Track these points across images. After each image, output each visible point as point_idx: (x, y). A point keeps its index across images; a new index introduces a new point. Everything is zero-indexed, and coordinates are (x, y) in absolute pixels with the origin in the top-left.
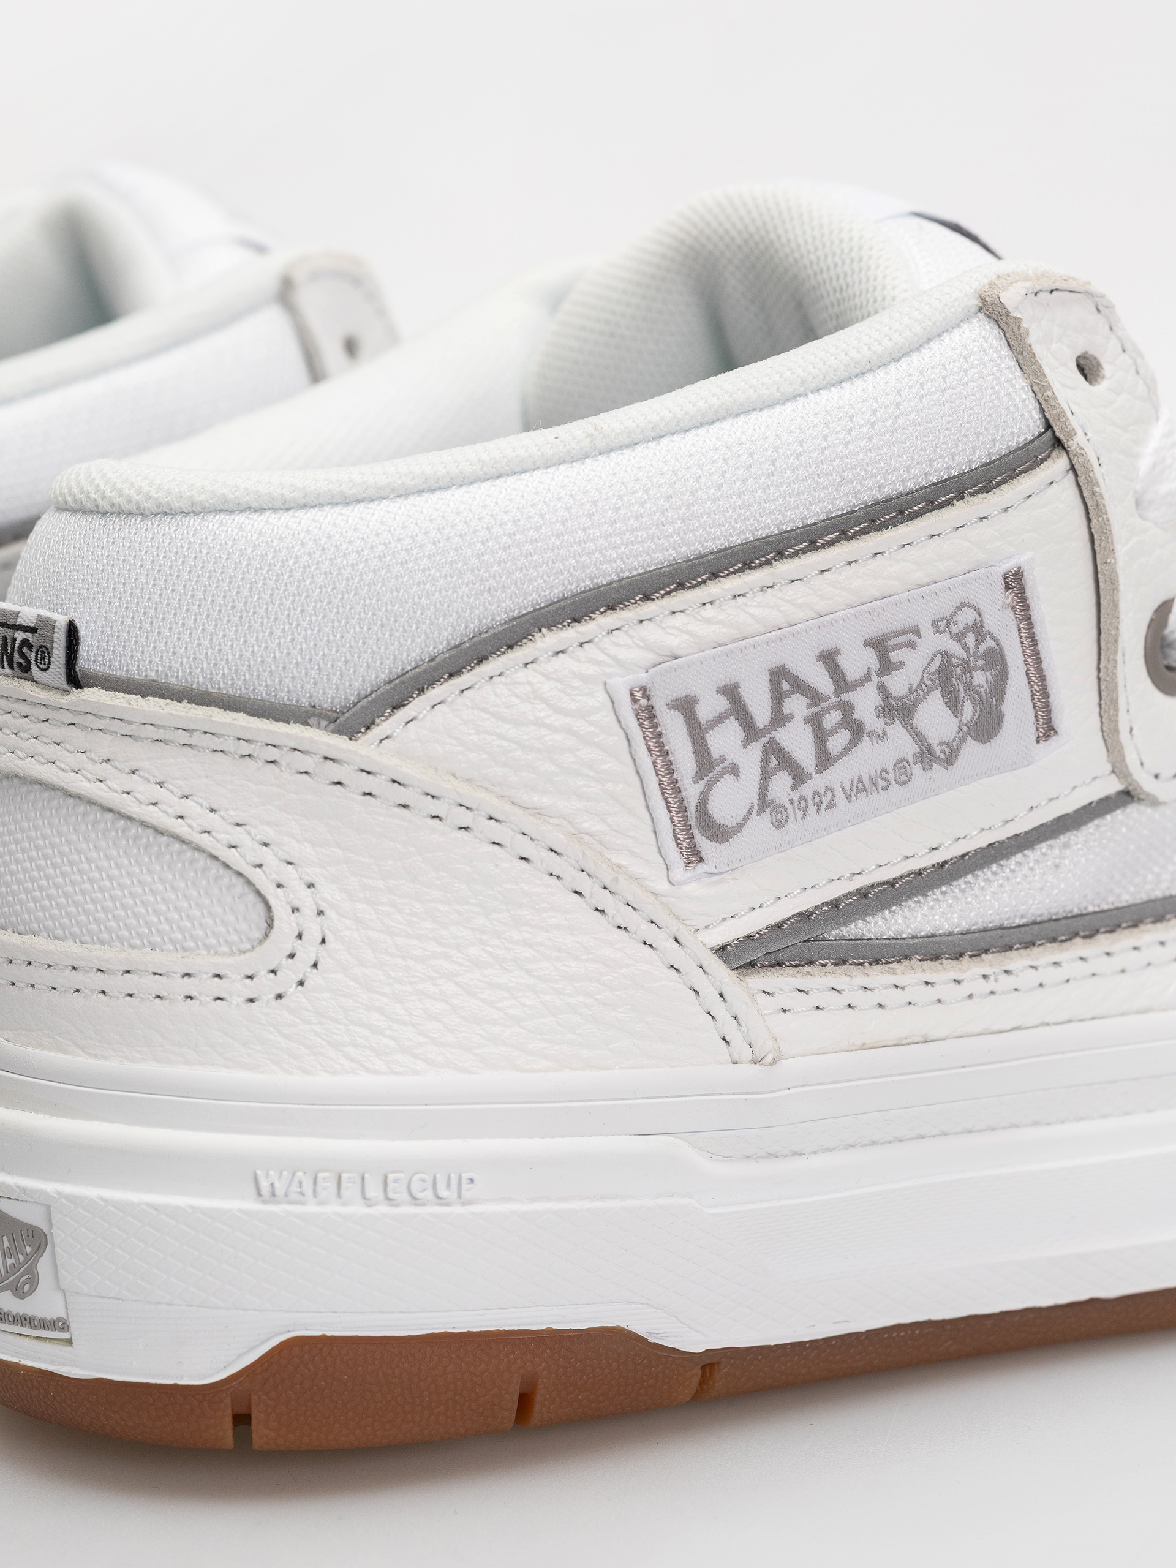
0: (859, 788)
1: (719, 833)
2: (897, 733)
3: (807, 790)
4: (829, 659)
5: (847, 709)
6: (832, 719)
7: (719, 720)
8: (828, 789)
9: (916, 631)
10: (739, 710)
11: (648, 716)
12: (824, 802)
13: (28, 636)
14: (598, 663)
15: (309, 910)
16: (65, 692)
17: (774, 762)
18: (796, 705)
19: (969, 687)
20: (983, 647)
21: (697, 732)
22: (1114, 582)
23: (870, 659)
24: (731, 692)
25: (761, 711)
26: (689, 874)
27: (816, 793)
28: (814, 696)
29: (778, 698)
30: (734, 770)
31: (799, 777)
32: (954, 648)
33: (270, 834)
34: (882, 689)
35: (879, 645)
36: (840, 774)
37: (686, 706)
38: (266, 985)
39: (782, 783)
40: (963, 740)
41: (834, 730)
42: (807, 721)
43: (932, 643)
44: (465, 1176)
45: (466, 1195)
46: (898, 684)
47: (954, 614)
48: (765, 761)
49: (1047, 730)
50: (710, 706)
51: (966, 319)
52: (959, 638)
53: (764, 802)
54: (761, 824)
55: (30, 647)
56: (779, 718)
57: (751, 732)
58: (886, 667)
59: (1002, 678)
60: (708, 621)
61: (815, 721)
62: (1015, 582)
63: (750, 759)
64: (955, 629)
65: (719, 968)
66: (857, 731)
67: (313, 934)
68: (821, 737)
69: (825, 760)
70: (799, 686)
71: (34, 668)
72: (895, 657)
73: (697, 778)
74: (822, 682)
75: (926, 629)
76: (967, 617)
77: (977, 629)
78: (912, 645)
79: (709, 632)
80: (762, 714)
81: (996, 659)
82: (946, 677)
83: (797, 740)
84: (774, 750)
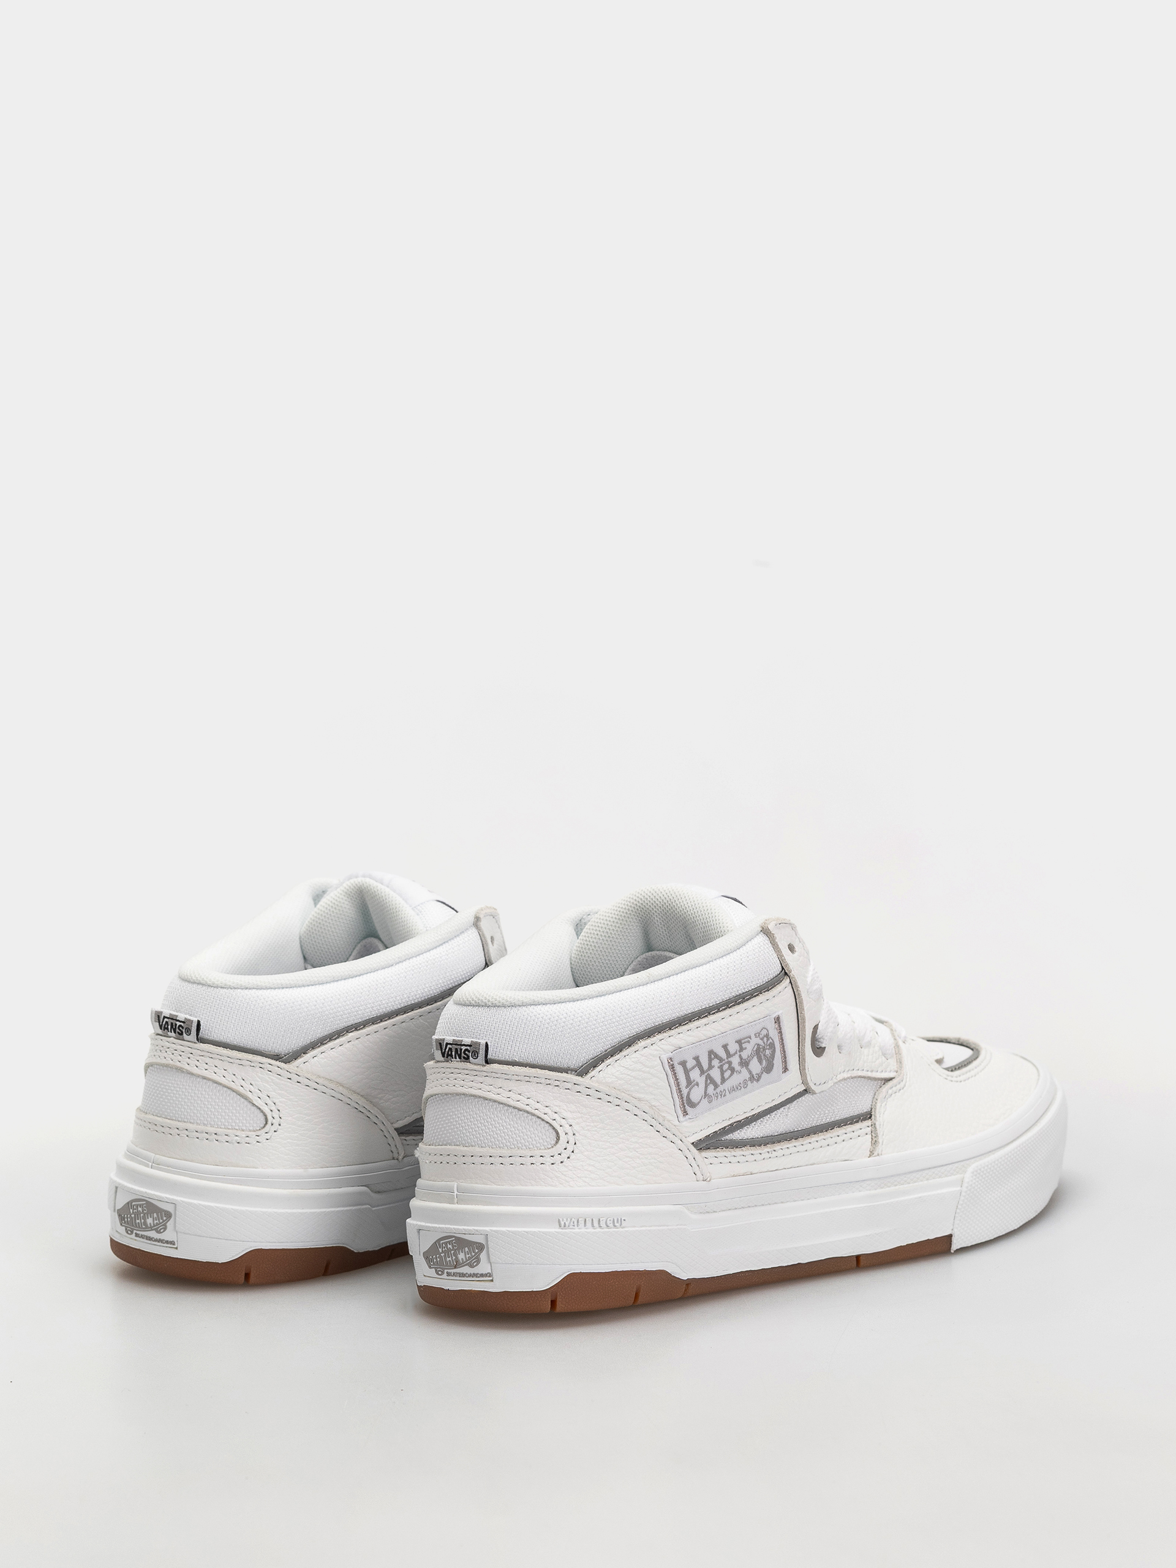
0: (733, 1089)
1: (693, 1105)
2: (744, 1070)
3: (718, 1090)
4: (725, 1047)
5: (730, 1063)
6: (726, 1067)
7: (693, 1068)
8: (724, 1090)
9: (750, 1037)
10: (699, 1064)
11: (672, 1067)
12: (723, 1094)
13: (468, 1048)
14: (657, 1050)
15: (571, 1134)
16: (483, 1065)
17: (709, 1081)
18: (716, 1063)
19: (764, 1055)
20: (769, 1042)
21: (687, 1072)
22: (804, 1019)
23: (737, 1047)
24: (697, 1059)
25: (705, 1065)
26: (684, 1119)
27: (721, 1091)
28: (721, 1060)
29: (710, 1060)
31: (716, 1086)
32: (761, 1042)
33: (557, 1109)
34: (740, 1056)
35: (739, 1042)
36: (728, 1084)
37: (683, 1064)
38: (558, 1159)
39: (711, 1088)
40: (762, 1073)
41: (726, 1070)
42: (718, 1068)
43: (755, 1041)
44: (623, 1219)
45: (623, 1225)
46: (745, 1054)
47: (761, 1031)
48: (706, 1081)
49: (786, 1069)
50: (691, 1063)
51: (758, 934)
52: (762, 1039)
53: (706, 1094)
54: (705, 1101)
55: (469, 1051)
56: (711, 1067)
57: (702, 1072)
58: (742, 1049)
59: (774, 1051)
60: (690, 1036)
61: (721, 1067)
62: (778, 1020)
63: (702, 1080)
64: (761, 1036)
65: (692, 1148)
66: (733, 1070)
67: (572, 1142)
68: (722, 1073)
69: (723, 1080)
70: (717, 1056)
71: (471, 1058)
72: (744, 1046)
73: (686, 1088)
74: (723, 1054)
75: (753, 1036)
76: (764, 1032)
77: (767, 1036)
78: (749, 1042)
79: (691, 1039)
80: (705, 1066)
81: (772, 1046)
82: (758, 1052)
83: (715, 1074)
84: (709, 1077)
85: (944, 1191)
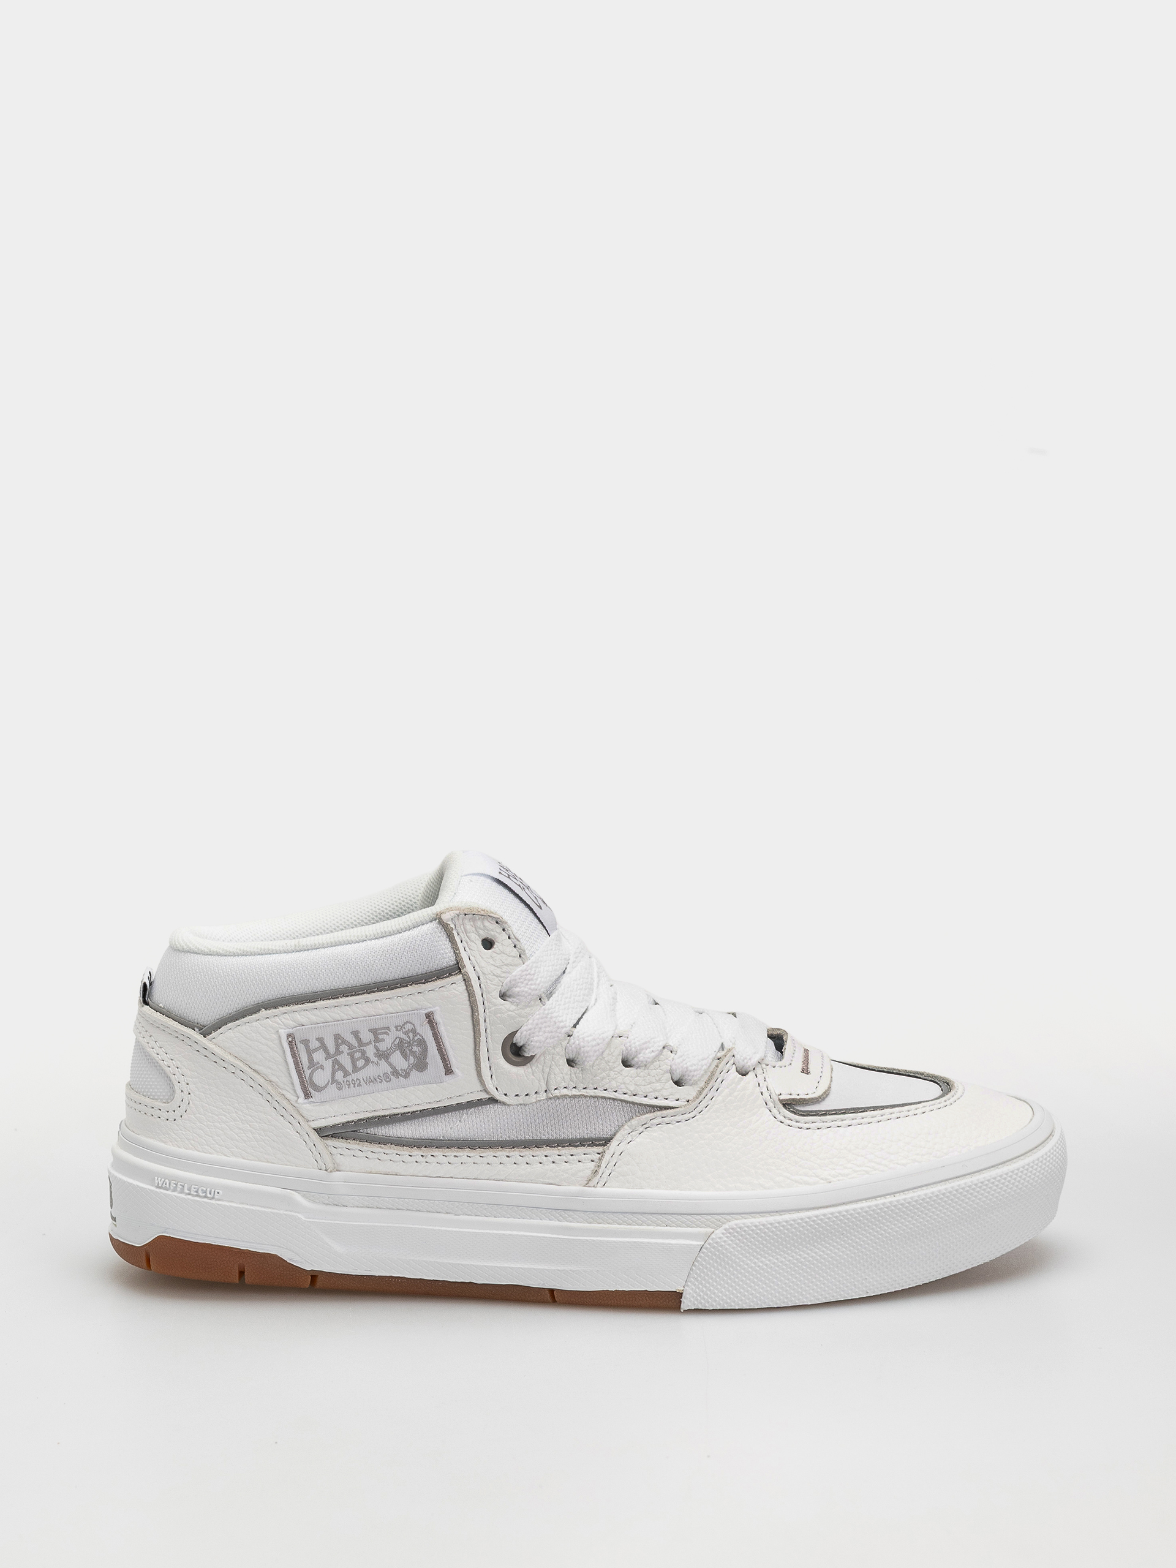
0: (370, 1081)
1: (319, 1089)
2: (383, 1062)
3: (349, 1078)
4: (355, 1034)
5: (363, 1053)
6: (357, 1055)
7: (317, 1049)
8: (357, 1079)
9: (388, 1028)
10: (323, 1046)
11: (292, 1044)
12: (357, 1083)
14: (279, 1024)
15: (186, 1093)
16: (142, 1006)
17: (337, 1067)
18: (344, 1048)
19: (411, 1051)
20: (416, 1038)
21: (310, 1053)
23: (371, 1036)
24: (321, 1040)
25: (332, 1048)
26: (306, 1101)
27: (353, 1080)
28: (350, 1046)
29: (337, 1046)
30: (322, 1067)
31: (346, 1074)
32: (404, 1037)
33: (179, 1065)
34: (376, 1047)
35: (374, 1031)
36: (362, 1075)
37: (306, 1042)
38: (164, 1115)
39: (339, 1075)
40: (411, 1070)
41: (358, 1059)
42: (348, 1054)
43: (394, 1034)
44: (216, 1191)
45: (216, 1197)
46: (383, 1046)
47: (404, 1025)
48: (333, 1067)
49: (449, 1071)
50: (314, 1044)
51: (431, 921)
52: (406, 1033)
53: (333, 1080)
54: (332, 1088)
56: (338, 1052)
57: (328, 1056)
58: (377, 1040)
59: (425, 1050)
60: (315, 1015)
61: (351, 1055)
62: (430, 1017)
63: (328, 1064)
64: (404, 1030)
65: (315, 1136)
66: (367, 1061)
67: (186, 1101)
68: (354, 1061)
69: (356, 1069)
70: (344, 1042)
72: (380, 1037)
73: (309, 1068)
74: (354, 1043)
75: (393, 1029)
76: (408, 1027)
77: (414, 1031)
78: (388, 1034)
79: (314, 1019)
80: (332, 1050)
81: (422, 1043)
82: (402, 1046)
83: (345, 1060)
84: (336, 1062)
85: (673, 1242)
